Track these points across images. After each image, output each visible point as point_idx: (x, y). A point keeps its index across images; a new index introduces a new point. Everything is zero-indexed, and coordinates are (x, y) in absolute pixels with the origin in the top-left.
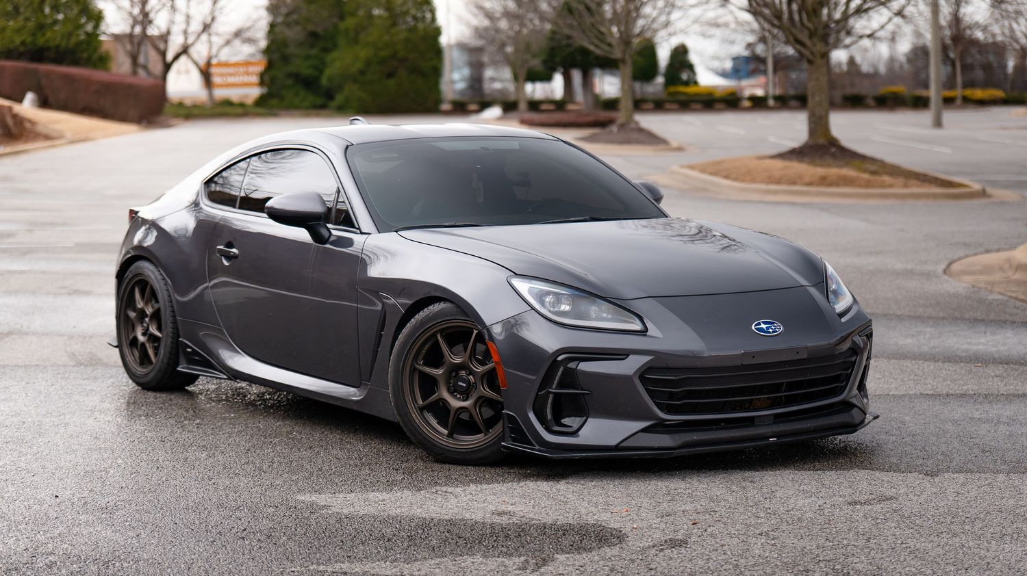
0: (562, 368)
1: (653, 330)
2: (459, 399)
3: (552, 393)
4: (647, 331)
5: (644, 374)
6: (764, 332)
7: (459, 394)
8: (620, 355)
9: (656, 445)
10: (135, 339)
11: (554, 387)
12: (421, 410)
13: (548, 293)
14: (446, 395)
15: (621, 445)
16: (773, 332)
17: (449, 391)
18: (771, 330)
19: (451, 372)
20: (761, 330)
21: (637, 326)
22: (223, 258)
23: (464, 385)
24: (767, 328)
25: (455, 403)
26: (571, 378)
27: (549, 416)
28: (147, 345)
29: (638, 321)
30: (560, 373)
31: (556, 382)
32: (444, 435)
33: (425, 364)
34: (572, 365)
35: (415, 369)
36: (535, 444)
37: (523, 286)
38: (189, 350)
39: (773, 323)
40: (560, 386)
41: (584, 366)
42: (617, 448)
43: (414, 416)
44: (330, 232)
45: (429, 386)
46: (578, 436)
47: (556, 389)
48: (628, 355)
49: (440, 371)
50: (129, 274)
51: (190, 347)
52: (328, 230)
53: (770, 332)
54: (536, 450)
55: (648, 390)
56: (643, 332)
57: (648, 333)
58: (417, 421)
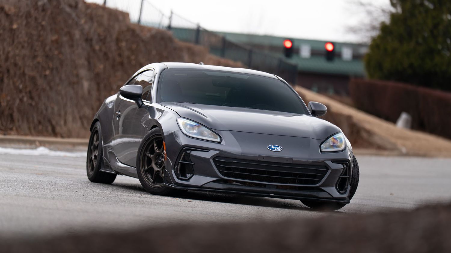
0: (184, 153)
1: (223, 142)
2: (158, 168)
3: (180, 162)
4: (221, 142)
5: (215, 158)
6: (273, 149)
7: (159, 166)
8: (207, 150)
9: (216, 187)
10: (92, 158)
11: (181, 160)
12: (146, 171)
13: (190, 124)
14: (153, 165)
15: (203, 186)
16: (276, 150)
17: (155, 164)
18: (276, 149)
19: (156, 156)
20: (272, 148)
21: (218, 140)
22: (117, 117)
23: (160, 162)
24: (274, 148)
25: (156, 169)
26: (188, 157)
27: (179, 172)
28: (94, 161)
29: (219, 138)
30: (183, 155)
31: (181, 158)
32: (151, 182)
33: (149, 153)
34: (189, 152)
35: (145, 155)
36: (173, 184)
37: (181, 121)
38: (105, 161)
39: (279, 147)
40: (184, 160)
41: (193, 153)
42: (201, 187)
43: (142, 174)
44: (143, 103)
45: (149, 162)
46: (189, 181)
47: (182, 161)
48: (210, 150)
49: (152, 156)
50: (93, 128)
51: (105, 160)
52: (142, 102)
53: (275, 150)
54: (173, 186)
55: (216, 165)
56: (220, 143)
57: (221, 143)
58: (143, 176)
